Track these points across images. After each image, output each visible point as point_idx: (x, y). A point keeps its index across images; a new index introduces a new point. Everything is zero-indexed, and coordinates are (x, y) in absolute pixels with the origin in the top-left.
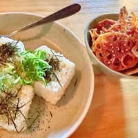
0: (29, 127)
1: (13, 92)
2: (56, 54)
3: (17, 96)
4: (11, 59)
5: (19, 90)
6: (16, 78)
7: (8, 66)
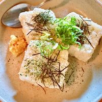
0: (67, 82)
1: (53, 57)
2: (84, 19)
3: (56, 60)
4: (46, 27)
5: (58, 54)
6: (53, 44)
7: (45, 34)
